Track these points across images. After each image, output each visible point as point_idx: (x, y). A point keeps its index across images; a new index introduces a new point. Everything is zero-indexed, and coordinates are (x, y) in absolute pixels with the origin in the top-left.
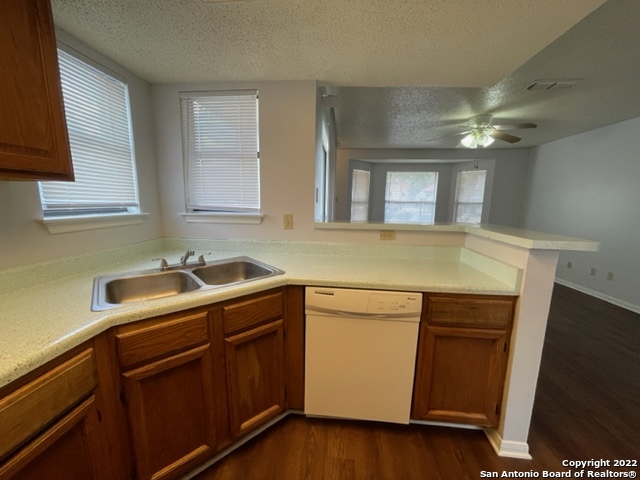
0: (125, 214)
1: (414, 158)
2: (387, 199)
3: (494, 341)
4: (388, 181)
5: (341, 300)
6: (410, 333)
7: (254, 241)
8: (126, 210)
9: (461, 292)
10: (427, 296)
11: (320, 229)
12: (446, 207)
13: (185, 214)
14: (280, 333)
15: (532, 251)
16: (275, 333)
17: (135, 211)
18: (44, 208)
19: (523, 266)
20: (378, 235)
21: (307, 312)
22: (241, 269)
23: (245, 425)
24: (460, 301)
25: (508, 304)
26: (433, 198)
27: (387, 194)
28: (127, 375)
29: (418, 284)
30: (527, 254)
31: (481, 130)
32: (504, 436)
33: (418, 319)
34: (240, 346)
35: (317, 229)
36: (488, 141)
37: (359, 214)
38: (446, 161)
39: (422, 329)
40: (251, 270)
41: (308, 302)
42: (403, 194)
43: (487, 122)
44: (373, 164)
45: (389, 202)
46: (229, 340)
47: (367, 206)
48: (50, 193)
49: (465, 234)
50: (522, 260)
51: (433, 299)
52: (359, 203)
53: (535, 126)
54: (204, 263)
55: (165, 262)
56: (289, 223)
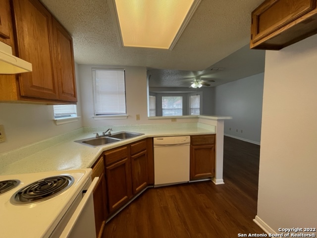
1: (173, 91)
2: (163, 108)
3: (211, 148)
5: (166, 141)
6: (187, 149)
7: (125, 125)
8: (70, 116)
9: (201, 134)
10: (192, 137)
11: (151, 119)
12: (186, 110)
14: (146, 155)
15: (218, 120)
16: (144, 155)
17: (75, 116)
18: (55, 115)
19: (216, 125)
20: (171, 120)
21: (154, 146)
22: (124, 136)
23: (137, 189)
24: (201, 137)
25: (213, 136)
26: (181, 107)
27: (163, 105)
28: (107, 168)
29: (189, 133)
30: (216, 121)
31: (197, 82)
32: (216, 178)
33: (189, 144)
34: (135, 159)
35: (149, 119)
36: (200, 86)
38: (185, 92)
39: (191, 147)
40: (127, 136)
41: (155, 143)
43: (199, 79)
44: (156, 93)
45: (164, 109)
46: (133, 157)
47: (155, 111)
49: (198, 118)
50: (215, 123)
53: (214, 81)
54: (110, 135)
55: (97, 134)
56: (138, 118)
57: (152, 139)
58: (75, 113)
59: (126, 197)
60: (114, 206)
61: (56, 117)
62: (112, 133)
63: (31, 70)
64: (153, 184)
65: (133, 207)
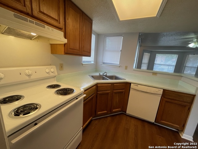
0: (90, 63)
2: (155, 63)
4: (157, 56)
7: (117, 72)
9: (175, 91)
10: (164, 90)
13: (101, 64)
14: (124, 93)
16: (123, 92)
17: (93, 62)
20: (152, 74)
21: (131, 89)
22: (114, 78)
23: (114, 110)
24: (175, 93)
26: (174, 64)
28: (98, 92)
29: (162, 87)
32: (185, 133)
33: (161, 96)
34: (116, 93)
35: (134, 70)
37: (144, 67)
39: (162, 99)
40: (116, 78)
41: (131, 87)
42: (162, 61)
44: (152, 51)
45: (156, 64)
46: (114, 91)
47: (147, 65)
48: (85, 59)
49: (182, 76)
51: (166, 91)
52: (144, 63)
54: (106, 76)
55: (100, 74)
56: (126, 68)
57: (130, 84)
58: (93, 61)
59: (106, 111)
60: (99, 113)
61: (83, 62)
62: (108, 75)
63: (67, 42)
64: (126, 112)
65: (109, 119)
